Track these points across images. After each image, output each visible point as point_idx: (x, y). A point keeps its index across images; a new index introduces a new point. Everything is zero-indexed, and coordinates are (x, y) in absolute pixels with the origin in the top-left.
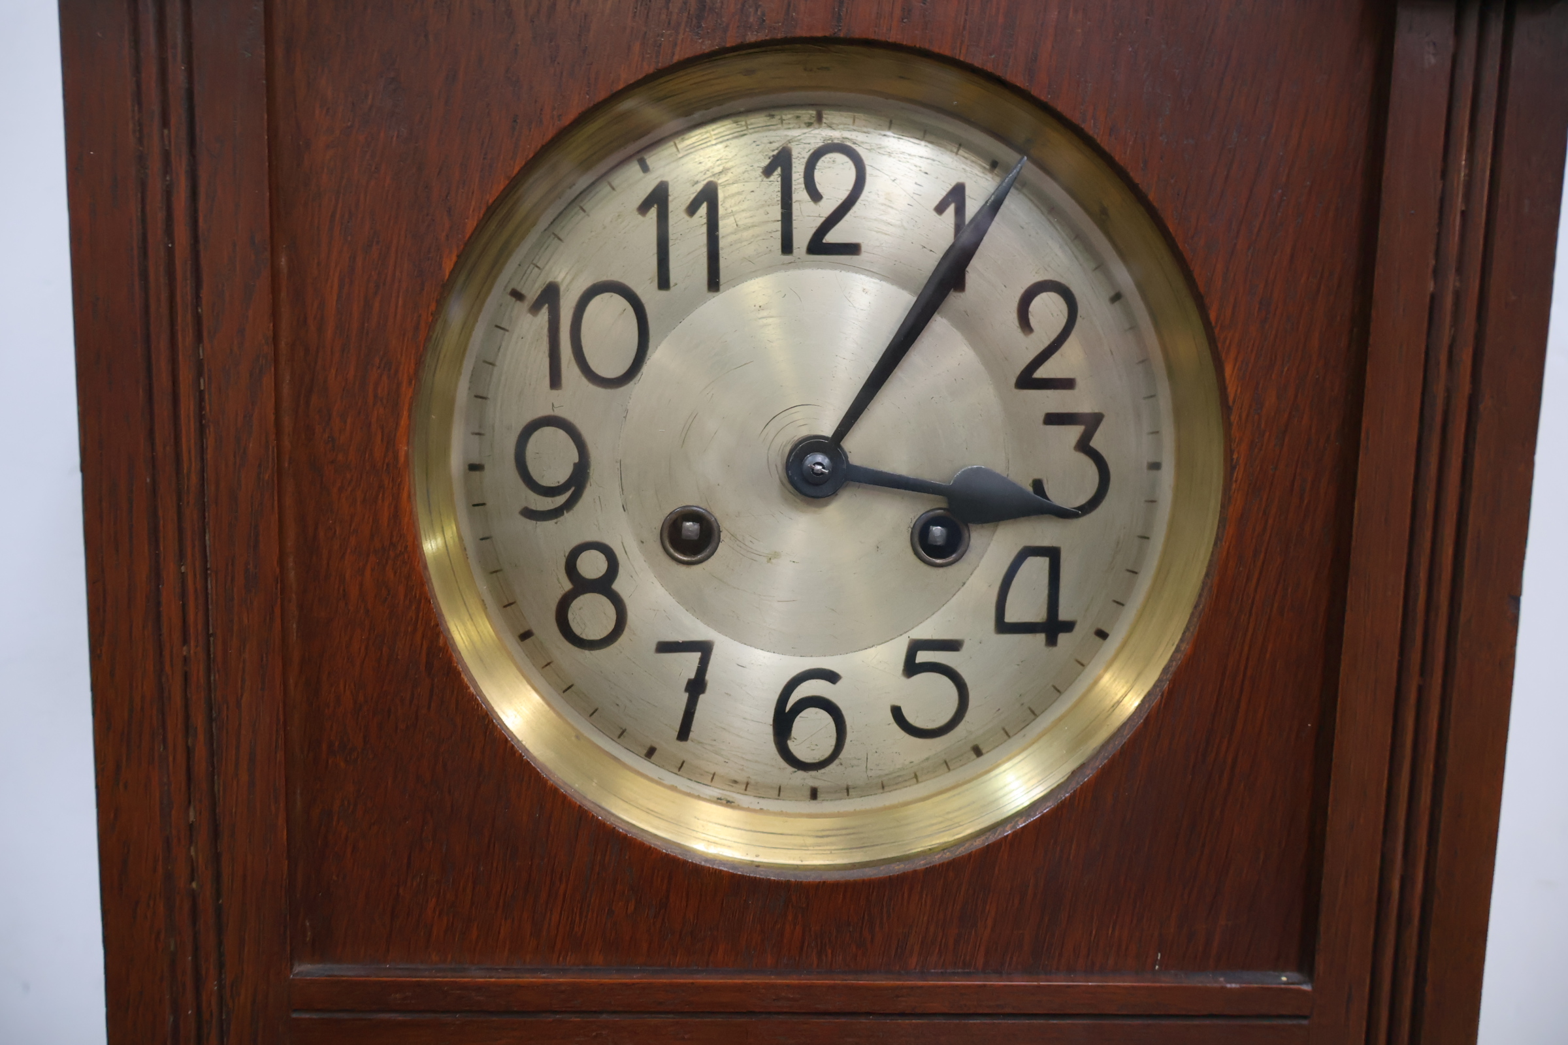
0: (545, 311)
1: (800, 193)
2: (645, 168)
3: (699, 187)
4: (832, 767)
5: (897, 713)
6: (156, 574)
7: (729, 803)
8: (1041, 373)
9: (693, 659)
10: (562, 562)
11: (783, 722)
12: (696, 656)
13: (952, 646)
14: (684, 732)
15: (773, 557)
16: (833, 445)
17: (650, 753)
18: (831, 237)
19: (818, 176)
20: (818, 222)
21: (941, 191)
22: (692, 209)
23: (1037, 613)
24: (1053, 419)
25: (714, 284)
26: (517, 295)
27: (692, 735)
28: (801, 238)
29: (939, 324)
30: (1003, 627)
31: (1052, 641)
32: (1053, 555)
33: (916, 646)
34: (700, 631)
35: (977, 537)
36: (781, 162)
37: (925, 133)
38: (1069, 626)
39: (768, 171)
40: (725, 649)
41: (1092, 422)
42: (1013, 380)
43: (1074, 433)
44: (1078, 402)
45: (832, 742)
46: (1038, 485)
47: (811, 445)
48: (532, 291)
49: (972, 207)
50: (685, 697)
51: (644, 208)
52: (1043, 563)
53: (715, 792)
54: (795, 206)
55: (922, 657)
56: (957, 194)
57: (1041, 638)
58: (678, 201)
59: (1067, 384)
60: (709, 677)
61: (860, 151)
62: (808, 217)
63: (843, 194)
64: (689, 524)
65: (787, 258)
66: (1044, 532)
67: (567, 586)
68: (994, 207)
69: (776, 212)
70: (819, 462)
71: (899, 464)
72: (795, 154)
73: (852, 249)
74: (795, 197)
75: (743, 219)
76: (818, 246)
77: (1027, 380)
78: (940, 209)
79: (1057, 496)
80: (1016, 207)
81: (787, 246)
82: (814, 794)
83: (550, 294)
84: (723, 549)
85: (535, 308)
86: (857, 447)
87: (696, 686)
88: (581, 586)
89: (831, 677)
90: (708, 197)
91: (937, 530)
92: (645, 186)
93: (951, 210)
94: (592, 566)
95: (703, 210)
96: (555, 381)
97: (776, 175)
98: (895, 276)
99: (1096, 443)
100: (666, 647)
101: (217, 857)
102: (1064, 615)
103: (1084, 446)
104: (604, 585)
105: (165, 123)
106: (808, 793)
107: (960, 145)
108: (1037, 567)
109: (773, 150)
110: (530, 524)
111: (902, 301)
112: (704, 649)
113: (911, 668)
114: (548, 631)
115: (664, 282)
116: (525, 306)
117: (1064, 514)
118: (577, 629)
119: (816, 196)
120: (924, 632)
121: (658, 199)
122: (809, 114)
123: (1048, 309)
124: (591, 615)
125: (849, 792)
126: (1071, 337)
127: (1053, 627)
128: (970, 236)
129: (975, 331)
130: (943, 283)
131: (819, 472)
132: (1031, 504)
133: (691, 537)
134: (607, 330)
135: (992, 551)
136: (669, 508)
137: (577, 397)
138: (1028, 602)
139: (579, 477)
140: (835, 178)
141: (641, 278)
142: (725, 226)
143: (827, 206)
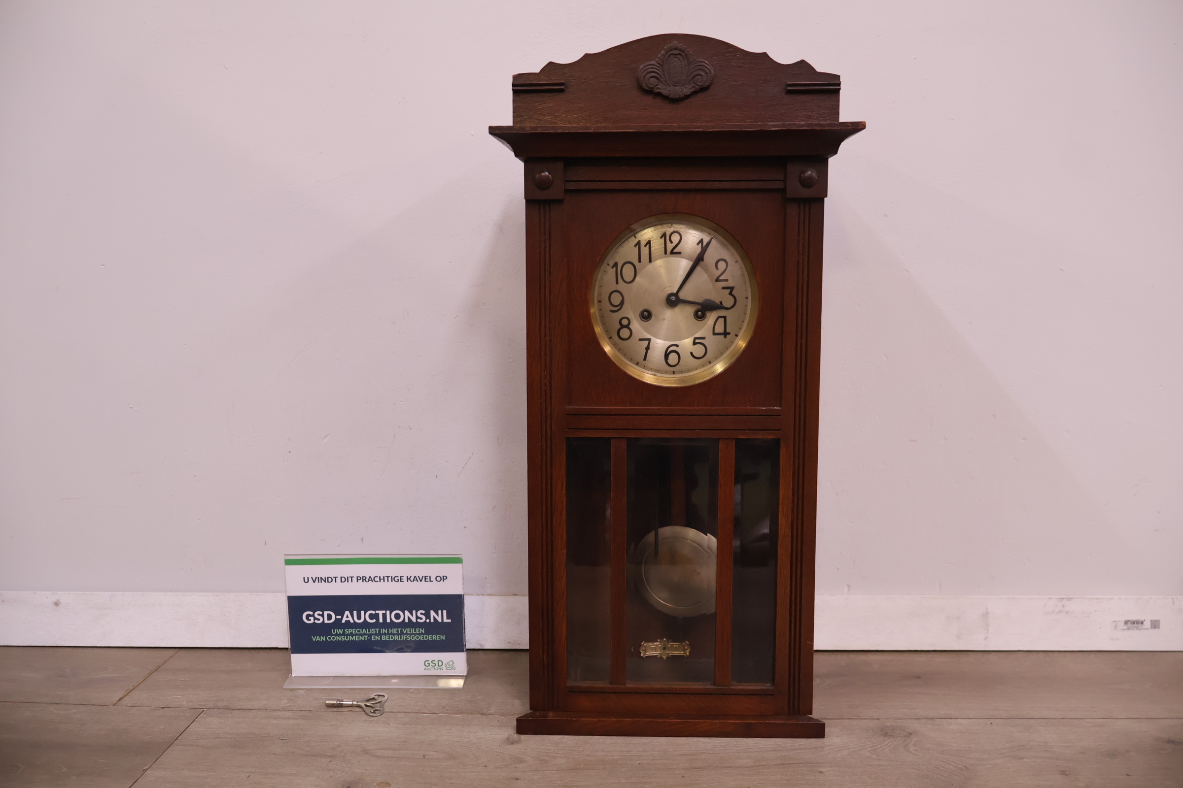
0: (615, 268)
1: (668, 242)
2: (635, 238)
3: (647, 241)
4: (678, 365)
5: (691, 353)
6: (540, 324)
7: (655, 375)
8: (720, 278)
10: (618, 322)
11: (667, 356)
12: (647, 342)
13: (703, 338)
15: (664, 319)
16: (676, 295)
17: (637, 364)
18: (675, 251)
19: (672, 238)
20: (672, 248)
21: (698, 240)
22: (645, 246)
23: (722, 331)
24: (724, 288)
25: (650, 261)
26: (608, 265)
27: (647, 359)
28: (669, 251)
29: (698, 269)
30: (714, 334)
31: (725, 337)
32: (725, 318)
33: (695, 338)
34: (649, 336)
35: (708, 314)
36: (664, 236)
37: (695, 229)
38: (729, 334)
39: (661, 237)
40: (653, 339)
41: (732, 288)
42: (714, 280)
43: (729, 291)
44: (730, 284)
45: (678, 360)
46: (721, 303)
47: (672, 294)
48: (612, 264)
49: (705, 244)
50: (645, 351)
51: (635, 246)
52: (723, 319)
53: (652, 373)
54: (667, 245)
55: (697, 341)
56: (701, 241)
57: (723, 336)
58: (643, 243)
59: (727, 280)
60: (650, 346)
61: (681, 232)
63: (677, 242)
64: (645, 313)
65: (666, 255)
66: (722, 313)
67: (620, 327)
68: (708, 244)
69: (663, 246)
70: (673, 298)
71: (691, 299)
72: (667, 233)
73: (679, 253)
74: (667, 242)
75: (656, 247)
76: (672, 253)
77: (717, 280)
78: (698, 244)
79: (725, 304)
80: (714, 242)
81: (666, 253)
82: (674, 373)
83: (616, 265)
84: (653, 318)
85: (613, 267)
86: (682, 295)
87: (648, 348)
88: (622, 326)
89: (677, 346)
90: (649, 243)
91: (700, 313)
92: (636, 241)
93: (700, 244)
94: (625, 322)
95: (648, 246)
96: (617, 283)
97: (663, 239)
98: (689, 259)
99: (733, 293)
100: (641, 340)
101: (550, 382)
102: (727, 331)
103: (730, 294)
104: (627, 326)
105: (545, 234)
106: (672, 372)
107: (702, 231)
108: (721, 320)
109: (663, 233)
110: (611, 314)
111: (691, 263)
112: (649, 340)
113: (694, 343)
114: (616, 338)
115: (640, 261)
116: (610, 267)
117: (727, 309)
118: (621, 336)
119: (671, 242)
120: (697, 335)
121: (639, 243)
122: (670, 225)
123: (722, 265)
124: (625, 333)
125: (681, 372)
126: (727, 270)
127: (725, 334)
128: (704, 249)
129: (706, 270)
130: (698, 260)
131: (673, 301)
132: (720, 307)
133: (646, 315)
134: (628, 272)
135: (711, 317)
136: (641, 309)
137: (622, 286)
138: (720, 328)
139: (622, 303)
140: (675, 238)
141: (635, 261)
142: (652, 249)
143: (674, 244)
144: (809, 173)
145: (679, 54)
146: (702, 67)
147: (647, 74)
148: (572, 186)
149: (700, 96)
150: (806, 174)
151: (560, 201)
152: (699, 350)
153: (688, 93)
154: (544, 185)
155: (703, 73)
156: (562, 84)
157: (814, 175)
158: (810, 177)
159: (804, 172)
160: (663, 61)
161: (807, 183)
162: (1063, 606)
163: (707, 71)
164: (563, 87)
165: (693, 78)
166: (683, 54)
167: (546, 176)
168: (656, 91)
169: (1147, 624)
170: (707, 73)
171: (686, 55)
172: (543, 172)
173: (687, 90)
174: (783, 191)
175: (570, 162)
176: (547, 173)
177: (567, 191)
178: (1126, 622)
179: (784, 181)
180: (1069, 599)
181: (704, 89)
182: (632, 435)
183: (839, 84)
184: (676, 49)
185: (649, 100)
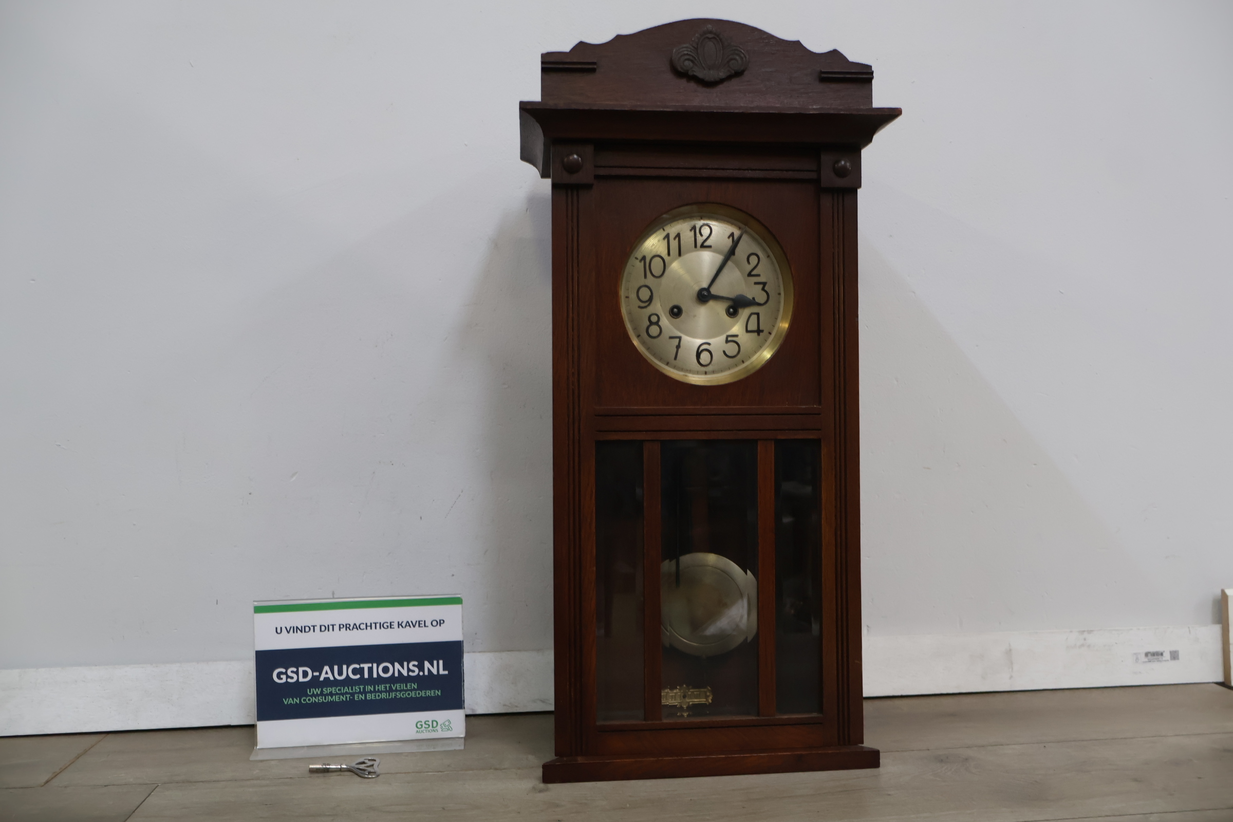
0: (643, 262)
2: (664, 230)
3: (676, 234)
4: (710, 366)
5: (724, 352)
6: (568, 317)
8: (753, 273)
9: (676, 341)
10: (647, 318)
11: (698, 355)
12: (678, 340)
13: (736, 336)
14: (676, 358)
15: (695, 316)
16: (708, 289)
17: (668, 362)
19: (702, 231)
20: (702, 241)
21: (728, 234)
23: (755, 328)
24: (756, 283)
25: (680, 254)
26: (636, 258)
28: (699, 244)
29: (730, 263)
31: (759, 334)
32: (758, 314)
33: (728, 336)
34: (679, 334)
35: (740, 311)
36: (694, 228)
37: (724, 222)
38: (762, 331)
39: (691, 230)
40: (686, 339)
41: (764, 284)
42: (747, 275)
43: (761, 286)
44: (761, 279)
45: (710, 359)
46: (754, 298)
47: (703, 289)
48: (640, 257)
49: (736, 237)
50: (676, 349)
51: (664, 238)
52: (756, 316)
54: (697, 238)
55: (729, 339)
56: (732, 235)
57: (756, 334)
58: (672, 237)
59: (758, 275)
60: (681, 345)
61: (711, 226)
62: (700, 240)
63: (708, 235)
64: (675, 309)
65: (696, 249)
66: (755, 309)
68: (740, 238)
69: (693, 239)
70: (704, 293)
71: (723, 294)
72: (697, 227)
73: (710, 247)
74: (697, 236)
75: (686, 240)
76: (703, 246)
77: (750, 275)
78: (729, 237)
79: (757, 300)
80: (745, 237)
81: (696, 246)
82: (706, 373)
83: (644, 258)
84: (684, 315)
85: (641, 261)
86: (714, 291)
87: (678, 347)
88: (651, 323)
89: (709, 344)
90: (678, 236)
91: (732, 310)
92: (664, 233)
93: (731, 238)
94: (654, 319)
95: (677, 239)
96: (645, 277)
97: (693, 232)
98: (719, 252)
99: (766, 288)
100: (671, 338)
101: (579, 381)
102: (761, 328)
103: (763, 289)
104: (657, 323)
105: (572, 222)
106: (705, 371)
107: (732, 224)
108: (754, 317)
109: (692, 226)
110: (640, 309)
111: (719, 258)
112: (680, 338)
113: (727, 341)
114: (644, 335)
115: (669, 254)
116: (638, 261)
117: (759, 304)
118: (651, 334)
119: (701, 235)
120: (730, 333)
121: (667, 236)
122: (700, 218)
123: (754, 260)
124: (654, 330)
125: (713, 372)
126: (759, 265)
127: (759, 331)
128: (735, 244)
129: (738, 265)
130: (730, 254)
131: (704, 296)
132: (752, 303)
133: (676, 312)
134: (657, 265)
135: (744, 313)
136: (671, 305)
137: (650, 281)
138: (753, 326)
139: (651, 299)
140: (706, 231)
141: (664, 253)
142: (682, 242)
143: (704, 237)
144: (843, 163)
145: (714, 38)
146: (736, 52)
147: (682, 56)
148: (602, 172)
149: (734, 81)
150: (840, 165)
151: (589, 187)
152: (732, 349)
153: (723, 77)
154: (572, 169)
155: (737, 58)
156: (594, 63)
157: (848, 164)
158: (844, 167)
159: (838, 161)
160: (698, 45)
161: (841, 173)
162: (1085, 639)
163: (742, 55)
164: (595, 67)
165: (728, 62)
166: (717, 38)
167: (574, 159)
168: (690, 73)
169: (1167, 656)
170: (742, 58)
171: (721, 40)
172: (572, 154)
173: (722, 74)
174: (817, 181)
175: (601, 146)
176: (575, 156)
177: (597, 177)
178: (1147, 654)
179: (818, 171)
180: (1090, 632)
181: (738, 74)
182: (666, 436)
183: (872, 73)
184: (711, 32)
185: (683, 82)
